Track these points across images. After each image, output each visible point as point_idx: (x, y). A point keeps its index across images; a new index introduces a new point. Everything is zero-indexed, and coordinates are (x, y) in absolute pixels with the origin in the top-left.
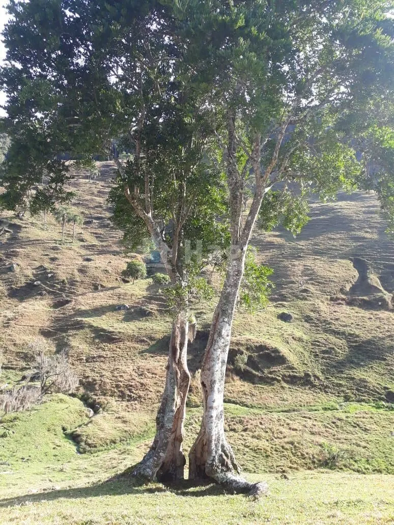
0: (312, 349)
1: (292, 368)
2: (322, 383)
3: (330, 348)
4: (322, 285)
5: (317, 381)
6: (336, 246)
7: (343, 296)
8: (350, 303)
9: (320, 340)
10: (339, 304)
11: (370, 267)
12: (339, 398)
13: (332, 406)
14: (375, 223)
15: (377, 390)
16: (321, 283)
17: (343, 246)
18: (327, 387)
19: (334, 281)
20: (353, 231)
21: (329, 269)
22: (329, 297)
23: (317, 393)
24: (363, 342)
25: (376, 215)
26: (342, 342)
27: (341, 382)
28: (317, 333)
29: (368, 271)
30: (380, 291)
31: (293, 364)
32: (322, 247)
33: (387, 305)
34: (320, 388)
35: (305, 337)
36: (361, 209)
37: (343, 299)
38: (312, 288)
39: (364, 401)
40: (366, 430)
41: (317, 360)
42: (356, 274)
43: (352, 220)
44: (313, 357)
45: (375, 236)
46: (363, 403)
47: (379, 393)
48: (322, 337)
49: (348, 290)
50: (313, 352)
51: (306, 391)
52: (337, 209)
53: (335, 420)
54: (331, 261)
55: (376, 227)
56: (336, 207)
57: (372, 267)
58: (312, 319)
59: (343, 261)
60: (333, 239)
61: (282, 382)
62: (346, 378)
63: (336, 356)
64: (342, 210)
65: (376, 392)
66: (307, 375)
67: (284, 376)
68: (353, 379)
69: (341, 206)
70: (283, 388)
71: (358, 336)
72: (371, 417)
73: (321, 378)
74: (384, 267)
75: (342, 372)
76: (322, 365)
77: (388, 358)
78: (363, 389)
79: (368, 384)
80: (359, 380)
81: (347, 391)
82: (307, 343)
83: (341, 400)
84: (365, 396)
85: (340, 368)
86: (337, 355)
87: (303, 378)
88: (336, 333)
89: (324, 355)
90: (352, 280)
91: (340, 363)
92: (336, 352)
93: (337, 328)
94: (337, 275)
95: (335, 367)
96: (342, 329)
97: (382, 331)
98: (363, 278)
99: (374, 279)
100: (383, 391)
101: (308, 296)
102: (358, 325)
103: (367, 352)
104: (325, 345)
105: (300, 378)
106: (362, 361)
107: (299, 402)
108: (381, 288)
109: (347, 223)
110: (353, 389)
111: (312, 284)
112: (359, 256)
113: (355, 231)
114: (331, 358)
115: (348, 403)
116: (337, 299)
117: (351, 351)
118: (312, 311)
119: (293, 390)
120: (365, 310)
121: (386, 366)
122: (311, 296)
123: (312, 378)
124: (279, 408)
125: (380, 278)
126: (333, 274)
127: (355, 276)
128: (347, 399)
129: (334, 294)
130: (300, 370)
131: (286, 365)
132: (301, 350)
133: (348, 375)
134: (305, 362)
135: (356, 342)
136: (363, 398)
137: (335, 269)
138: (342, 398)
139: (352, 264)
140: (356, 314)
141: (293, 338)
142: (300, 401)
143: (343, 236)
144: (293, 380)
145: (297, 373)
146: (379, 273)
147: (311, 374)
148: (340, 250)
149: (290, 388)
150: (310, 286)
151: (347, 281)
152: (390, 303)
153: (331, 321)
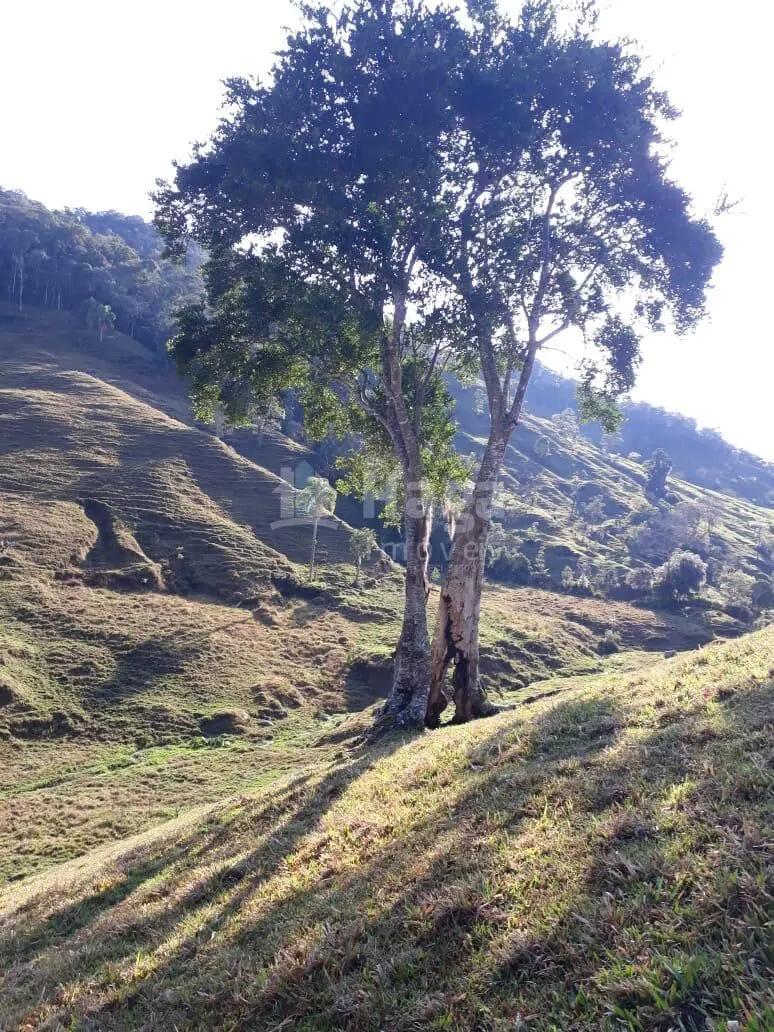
0: (52, 668)
1: (26, 708)
2: (90, 726)
3: (85, 663)
4: (36, 550)
5: (79, 724)
6: (45, 475)
7: (78, 570)
8: (93, 582)
9: (59, 651)
10: (73, 585)
11: (116, 517)
12: (129, 745)
13: (124, 761)
14: (111, 437)
15: (185, 721)
16: (34, 546)
17: (60, 475)
18: (101, 731)
19: (57, 542)
20: (74, 449)
21: (44, 519)
22: (53, 572)
23: (85, 744)
24: (138, 646)
25: (110, 423)
26: (102, 651)
27: (123, 719)
28: (52, 640)
29: (114, 524)
30: (141, 559)
31: (28, 701)
32: (19, 475)
33: (156, 582)
34: (89, 736)
35: (32, 650)
36: (78, 408)
37: (78, 576)
38: (18, 557)
39: (169, 742)
40: (200, 781)
41: (67, 688)
42: (94, 528)
43: (67, 427)
44: (57, 684)
45: (116, 463)
46: (169, 746)
47: (188, 726)
48: (62, 646)
49: (84, 558)
50: (55, 675)
51: (64, 745)
52: (33, 403)
53: (143, 779)
54: (42, 504)
55: (114, 445)
56: (31, 400)
57: (120, 518)
58: (32, 615)
59: (66, 504)
60: (38, 461)
61: (13, 739)
62: (129, 710)
63: (99, 676)
64: (44, 407)
65: (185, 724)
66: (59, 717)
67: (14, 725)
68: (141, 710)
69: (39, 399)
70: (17, 747)
71: (127, 638)
72: (196, 763)
73: (84, 717)
74: (140, 516)
75: (118, 702)
76: (77, 694)
77: (185, 668)
78: (163, 724)
79: (170, 714)
80: (153, 710)
81: (138, 732)
82: (37, 659)
83: (132, 748)
84: (168, 735)
85: (113, 696)
86: (100, 673)
87: (52, 723)
88: (86, 636)
89: (77, 678)
90: (88, 540)
91: (110, 687)
92: (97, 670)
93: (87, 628)
94: (60, 530)
95: (104, 696)
96: (96, 628)
97: (162, 625)
98: (107, 536)
99: (127, 538)
100: (194, 721)
101: (13, 571)
102: (121, 619)
103: (150, 662)
104: (73, 659)
105: (46, 725)
106: (147, 678)
107: (62, 766)
108: (142, 554)
109: (58, 434)
110: (147, 727)
111: (17, 547)
112: (90, 495)
113: (77, 450)
114: (91, 681)
115: (144, 750)
116: (68, 576)
117: (121, 664)
118: (27, 599)
119: (38, 749)
120: (122, 593)
121: (186, 680)
122: (19, 572)
123: (70, 721)
124: (29, 783)
125: (137, 536)
126: (52, 529)
127: (92, 532)
128: (141, 744)
129: (62, 566)
130: (44, 710)
131: (13, 705)
132: (32, 673)
133: (130, 704)
134: (48, 693)
135: (127, 647)
136: (167, 737)
137: (54, 519)
138: (134, 744)
139: (83, 511)
140: (109, 601)
141: (10, 652)
142: (64, 763)
143: (54, 457)
144: (33, 731)
145: (37, 716)
146: (133, 529)
147: (65, 713)
148: (56, 484)
149: (31, 746)
150: (13, 552)
151: (81, 541)
152: (160, 578)
153: (71, 616)
